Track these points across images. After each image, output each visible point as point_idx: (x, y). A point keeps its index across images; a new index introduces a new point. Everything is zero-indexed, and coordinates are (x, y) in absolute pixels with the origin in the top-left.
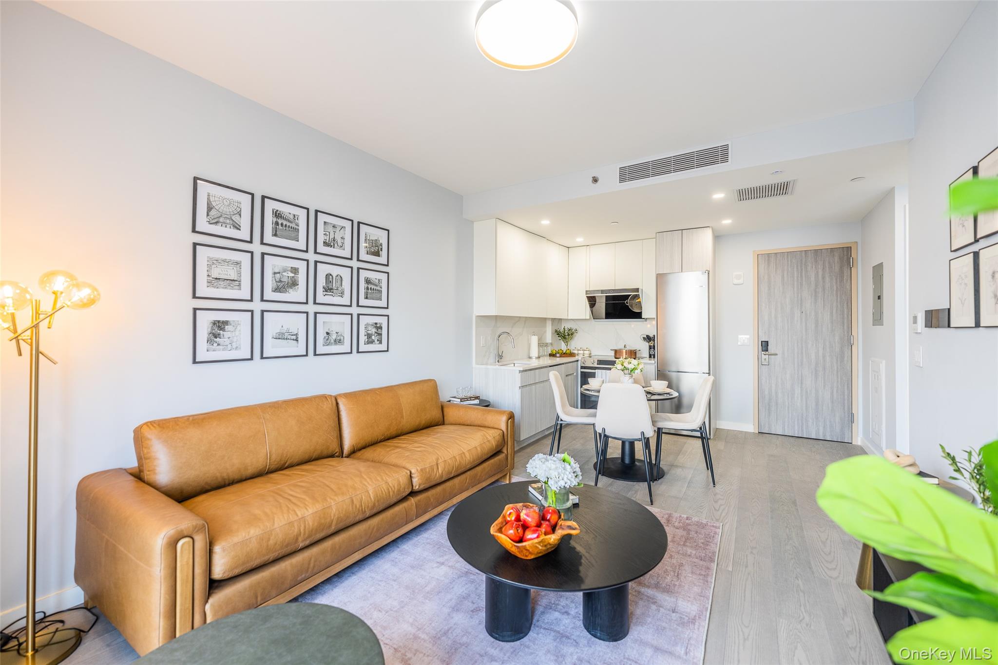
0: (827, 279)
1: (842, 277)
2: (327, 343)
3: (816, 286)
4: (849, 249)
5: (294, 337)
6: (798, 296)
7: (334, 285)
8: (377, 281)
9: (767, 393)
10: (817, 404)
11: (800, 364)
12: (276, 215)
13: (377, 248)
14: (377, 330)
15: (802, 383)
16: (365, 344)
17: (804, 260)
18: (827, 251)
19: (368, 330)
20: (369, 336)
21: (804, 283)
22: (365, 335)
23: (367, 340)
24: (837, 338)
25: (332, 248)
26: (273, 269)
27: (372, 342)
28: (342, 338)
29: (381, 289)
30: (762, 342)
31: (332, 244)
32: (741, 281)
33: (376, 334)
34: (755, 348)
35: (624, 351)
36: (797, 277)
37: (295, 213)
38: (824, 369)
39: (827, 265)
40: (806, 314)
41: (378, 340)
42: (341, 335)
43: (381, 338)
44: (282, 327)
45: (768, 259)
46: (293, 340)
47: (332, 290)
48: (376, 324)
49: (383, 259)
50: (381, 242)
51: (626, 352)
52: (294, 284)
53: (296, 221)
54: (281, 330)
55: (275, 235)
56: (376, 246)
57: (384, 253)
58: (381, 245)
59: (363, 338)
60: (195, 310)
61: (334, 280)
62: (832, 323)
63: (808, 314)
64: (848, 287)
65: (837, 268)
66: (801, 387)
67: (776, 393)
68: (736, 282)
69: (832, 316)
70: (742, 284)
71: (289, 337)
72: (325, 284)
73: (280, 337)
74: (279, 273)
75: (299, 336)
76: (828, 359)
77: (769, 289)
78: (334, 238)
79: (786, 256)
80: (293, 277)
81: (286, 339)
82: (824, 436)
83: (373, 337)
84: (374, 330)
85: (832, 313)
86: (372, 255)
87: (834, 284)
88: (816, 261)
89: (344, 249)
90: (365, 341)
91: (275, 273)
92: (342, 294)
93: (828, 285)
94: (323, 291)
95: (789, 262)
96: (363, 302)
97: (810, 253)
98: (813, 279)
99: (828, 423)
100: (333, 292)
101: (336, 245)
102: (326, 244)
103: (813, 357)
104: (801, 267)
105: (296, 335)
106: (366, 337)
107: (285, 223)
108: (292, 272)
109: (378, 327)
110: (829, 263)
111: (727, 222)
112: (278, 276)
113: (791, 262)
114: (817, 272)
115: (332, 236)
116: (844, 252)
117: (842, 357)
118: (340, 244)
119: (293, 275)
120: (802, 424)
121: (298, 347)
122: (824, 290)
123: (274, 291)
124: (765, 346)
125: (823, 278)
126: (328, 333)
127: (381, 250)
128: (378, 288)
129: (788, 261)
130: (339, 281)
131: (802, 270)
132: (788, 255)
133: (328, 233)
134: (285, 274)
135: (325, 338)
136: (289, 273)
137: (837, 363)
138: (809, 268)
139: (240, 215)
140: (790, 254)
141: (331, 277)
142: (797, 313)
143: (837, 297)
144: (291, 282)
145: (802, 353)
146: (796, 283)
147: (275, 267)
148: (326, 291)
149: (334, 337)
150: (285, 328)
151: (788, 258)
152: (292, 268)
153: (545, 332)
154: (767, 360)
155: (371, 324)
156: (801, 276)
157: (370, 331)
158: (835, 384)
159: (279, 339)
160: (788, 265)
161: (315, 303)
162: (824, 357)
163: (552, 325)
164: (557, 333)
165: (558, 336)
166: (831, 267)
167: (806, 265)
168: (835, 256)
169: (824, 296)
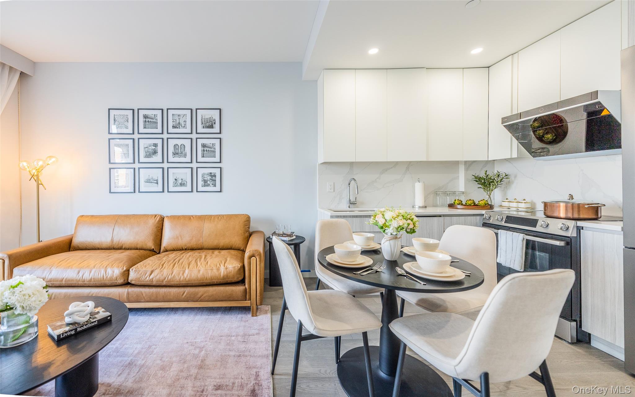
2: (175, 185)
5: (156, 182)
7: (179, 151)
8: (211, 145)
12: (145, 117)
13: (211, 123)
14: (212, 178)
16: (202, 187)
19: (204, 178)
20: (205, 181)
22: (202, 181)
23: (203, 184)
25: (178, 129)
26: (144, 146)
27: (208, 185)
28: (185, 182)
29: (214, 150)
31: (178, 126)
33: (211, 180)
37: (155, 114)
41: (212, 184)
42: (185, 181)
43: (216, 183)
44: (149, 176)
46: (155, 183)
47: (178, 154)
48: (211, 173)
49: (216, 129)
50: (214, 118)
52: (155, 152)
53: (156, 118)
54: (148, 178)
55: (145, 128)
56: (209, 122)
57: (217, 126)
58: (215, 120)
59: (200, 183)
60: (110, 169)
61: (179, 148)
71: (153, 181)
72: (173, 151)
73: (148, 181)
74: (147, 147)
75: (159, 181)
78: (179, 122)
80: (155, 149)
81: (151, 182)
83: (209, 182)
84: (209, 178)
86: (207, 128)
89: (186, 128)
90: (202, 185)
91: (145, 148)
92: (185, 156)
94: (173, 155)
96: (200, 159)
100: (179, 155)
101: (180, 127)
102: (174, 127)
105: (157, 180)
106: (203, 182)
107: (150, 120)
108: (154, 146)
109: (213, 176)
112: (146, 149)
115: (178, 122)
118: (183, 125)
119: (155, 148)
121: (158, 187)
123: (145, 157)
126: (176, 180)
127: (215, 123)
128: (213, 149)
130: (183, 148)
133: (175, 121)
134: (150, 148)
135: (174, 182)
136: (152, 147)
139: (128, 121)
141: (177, 146)
144: (154, 152)
147: (145, 144)
148: (175, 155)
149: (180, 181)
150: (151, 177)
152: (154, 144)
153: (458, 178)
155: (207, 173)
157: (206, 178)
159: (148, 182)
161: (168, 162)
163: (467, 169)
164: (478, 180)
165: (478, 184)
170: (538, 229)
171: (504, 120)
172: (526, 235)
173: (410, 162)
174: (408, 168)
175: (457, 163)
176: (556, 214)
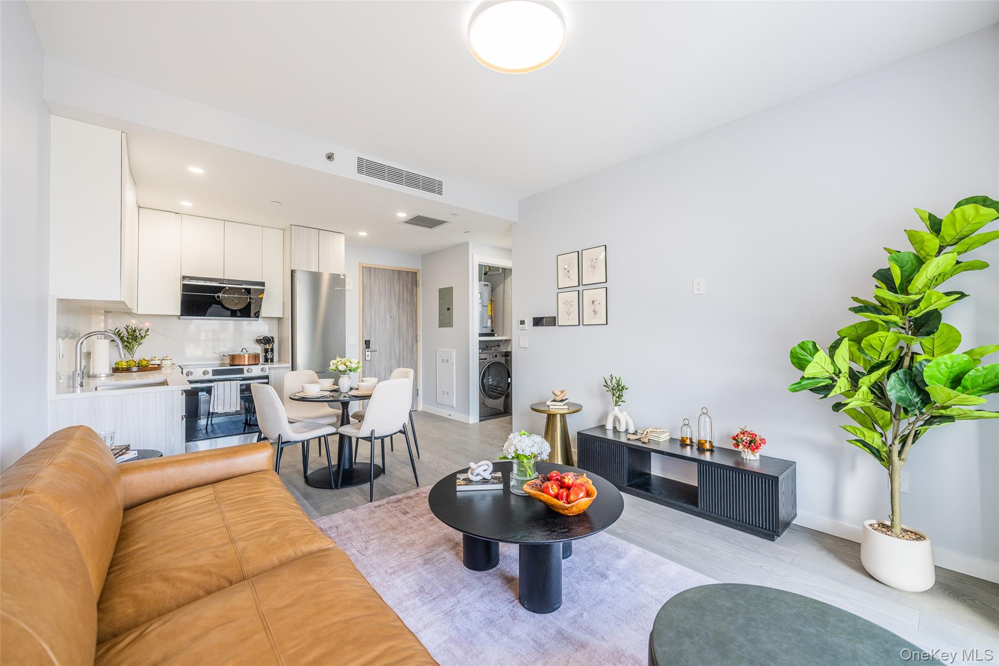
0: (405, 294)
1: (413, 293)
3: (399, 298)
4: (416, 273)
6: (388, 304)
11: (390, 357)
17: (392, 277)
18: (404, 272)
21: (392, 294)
24: (410, 337)
30: (366, 341)
32: (350, 288)
34: (362, 345)
35: (246, 356)
36: (388, 289)
40: (393, 318)
45: (369, 271)
51: (249, 357)
62: (407, 325)
63: (395, 319)
64: (416, 301)
65: (409, 286)
69: (408, 321)
70: (351, 290)
76: (405, 352)
77: (370, 297)
79: (381, 271)
85: (407, 319)
87: (408, 297)
88: (399, 279)
93: (405, 298)
97: (395, 272)
98: (397, 292)
103: (397, 352)
104: (390, 282)
110: (406, 282)
111: (363, 234)
113: (385, 276)
114: (400, 287)
116: (413, 275)
117: (413, 351)
122: (403, 301)
124: (367, 344)
125: (403, 292)
129: (382, 276)
131: (391, 284)
137: (410, 355)
138: (395, 283)
140: (384, 270)
142: (388, 318)
143: (410, 307)
145: (391, 349)
146: (387, 294)
151: (382, 273)
154: (369, 356)
156: (391, 289)
160: (382, 279)
162: (403, 351)
166: (407, 285)
167: (393, 282)
168: (408, 277)
169: (403, 305)
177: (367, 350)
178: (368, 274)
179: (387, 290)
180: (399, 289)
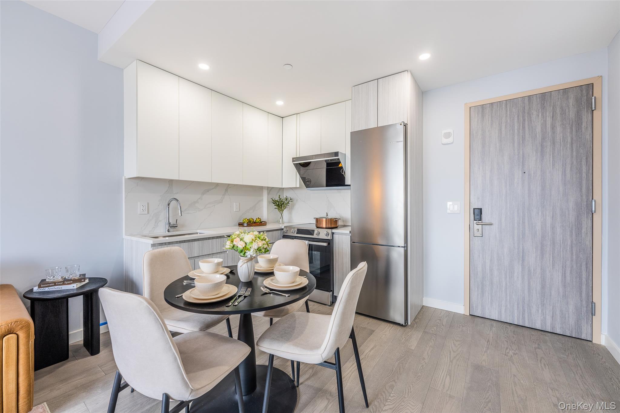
0: (559, 129)
1: (579, 124)
3: (543, 139)
4: (590, 87)
6: (519, 153)
9: (480, 269)
10: (543, 287)
11: (521, 237)
15: (523, 260)
17: (527, 108)
18: (559, 93)
21: (527, 136)
24: (572, 204)
30: (474, 209)
32: (450, 140)
34: (466, 217)
35: (326, 220)
38: (553, 243)
39: (558, 111)
40: (529, 175)
45: (481, 111)
63: (532, 175)
64: (588, 137)
65: (572, 114)
66: (523, 265)
67: (491, 270)
68: (445, 141)
69: (565, 175)
70: (452, 143)
76: (559, 230)
77: (483, 147)
79: (503, 105)
82: (553, 328)
85: (564, 173)
87: (568, 134)
88: (543, 107)
93: (559, 136)
95: (508, 113)
97: (535, 98)
98: (538, 129)
99: (558, 312)
103: (538, 227)
104: (523, 117)
110: (562, 108)
111: (425, 57)
114: (545, 121)
116: (582, 91)
120: (524, 310)
122: (554, 143)
124: (478, 214)
125: (553, 127)
129: (507, 111)
131: (524, 120)
132: (506, 105)
137: (571, 236)
138: (534, 117)
140: (510, 102)
142: (518, 174)
143: (572, 150)
145: (524, 223)
146: (516, 137)
151: (506, 107)
153: (262, 200)
154: (480, 230)
156: (524, 128)
158: (568, 263)
160: (506, 116)
162: (553, 228)
163: (268, 194)
164: (275, 202)
165: (275, 205)
166: (563, 113)
167: (530, 114)
168: (568, 98)
169: (554, 149)
170: (315, 236)
171: (294, 159)
172: (309, 241)
173: (229, 184)
174: (226, 190)
175: (261, 188)
176: (321, 226)
177: (475, 222)
178: (480, 115)
179: (516, 131)
180: (544, 125)
